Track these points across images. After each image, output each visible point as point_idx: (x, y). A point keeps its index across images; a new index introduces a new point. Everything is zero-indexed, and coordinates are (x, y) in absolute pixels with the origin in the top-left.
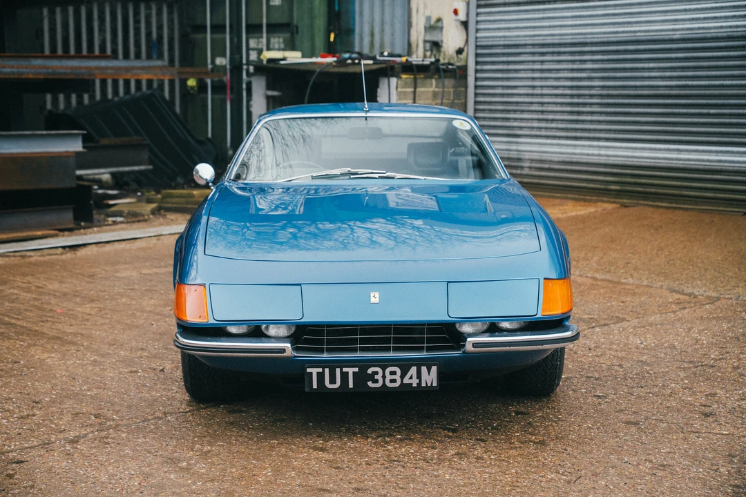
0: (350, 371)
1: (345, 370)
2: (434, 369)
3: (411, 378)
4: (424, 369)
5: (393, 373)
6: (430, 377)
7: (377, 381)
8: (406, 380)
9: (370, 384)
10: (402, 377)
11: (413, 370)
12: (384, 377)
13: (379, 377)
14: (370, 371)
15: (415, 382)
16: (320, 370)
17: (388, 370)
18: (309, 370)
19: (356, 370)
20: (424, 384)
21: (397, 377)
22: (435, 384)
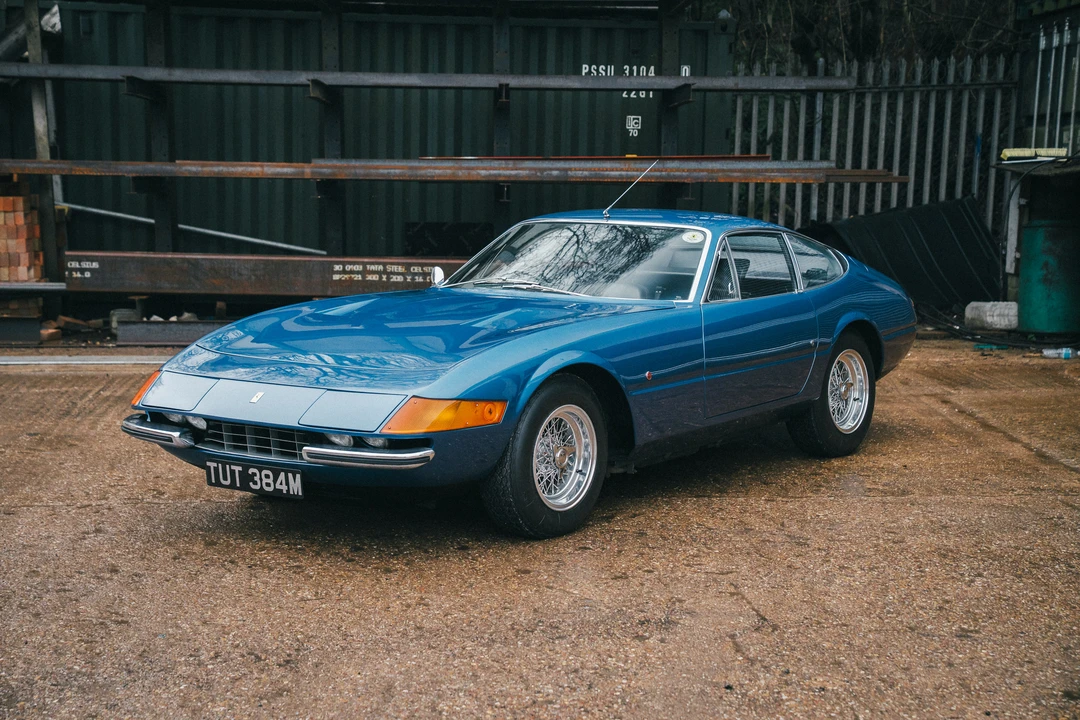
0: (237, 469)
1: (233, 467)
2: (298, 476)
3: (281, 484)
4: (290, 475)
5: (267, 476)
6: (296, 486)
7: (255, 483)
8: (278, 486)
9: (251, 484)
10: (275, 481)
11: (282, 474)
12: (261, 479)
13: (257, 478)
14: (250, 472)
15: (284, 488)
16: (215, 465)
17: (264, 472)
18: (208, 464)
19: (240, 469)
20: (291, 493)
21: (270, 481)
22: (300, 494)
